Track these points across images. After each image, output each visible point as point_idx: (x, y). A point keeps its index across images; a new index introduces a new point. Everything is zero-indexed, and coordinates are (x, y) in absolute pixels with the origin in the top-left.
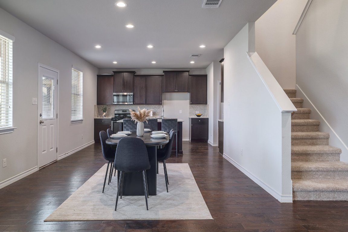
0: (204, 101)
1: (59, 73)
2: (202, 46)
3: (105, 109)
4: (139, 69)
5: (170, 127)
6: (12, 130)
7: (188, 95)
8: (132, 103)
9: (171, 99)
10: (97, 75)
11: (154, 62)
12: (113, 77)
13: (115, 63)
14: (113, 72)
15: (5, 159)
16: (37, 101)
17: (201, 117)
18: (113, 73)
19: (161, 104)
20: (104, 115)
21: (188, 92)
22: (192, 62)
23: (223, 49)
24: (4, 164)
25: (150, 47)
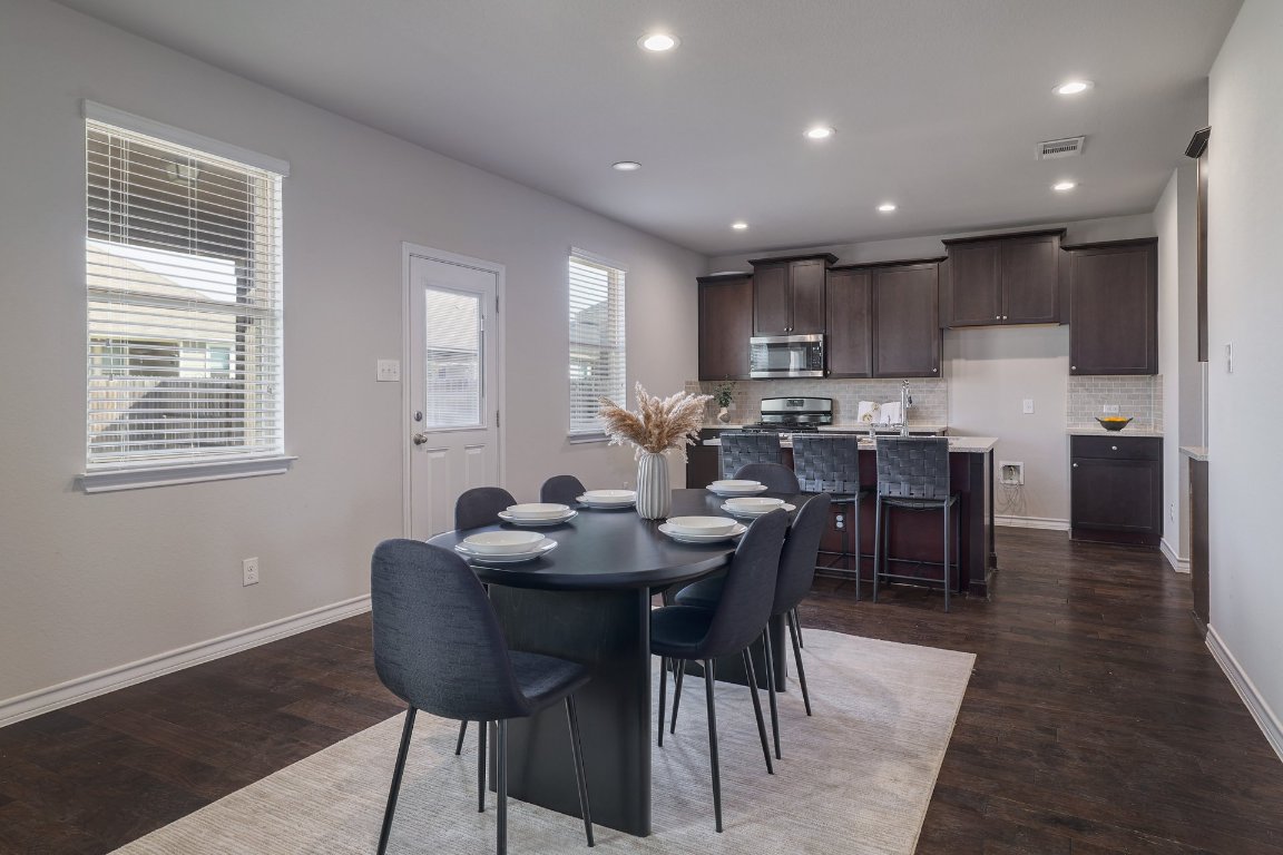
0: (1139, 359)
1: (502, 274)
2: (1073, 87)
3: (725, 393)
4: (848, 243)
5: (913, 473)
6: (286, 463)
7: (1061, 335)
8: (820, 374)
9: (982, 354)
10: (699, 280)
11: (887, 208)
12: (750, 282)
13: (740, 226)
14: (751, 262)
15: (251, 562)
16: (398, 371)
17: (1129, 431)
18: (750, 269)
19: (937, 375)
20: (720, 415)
21: (1058, 320)
22: (1064, 186)
23: (1205, 82)
24: (247, 573)
25: (819, 133)
